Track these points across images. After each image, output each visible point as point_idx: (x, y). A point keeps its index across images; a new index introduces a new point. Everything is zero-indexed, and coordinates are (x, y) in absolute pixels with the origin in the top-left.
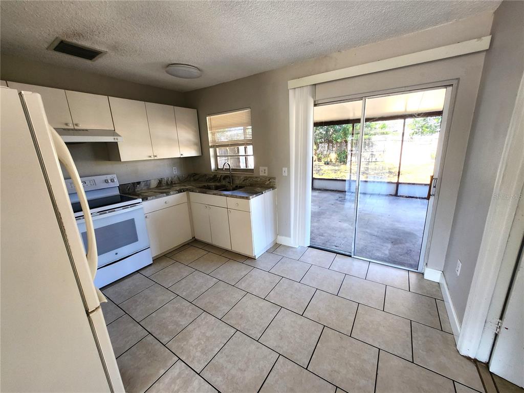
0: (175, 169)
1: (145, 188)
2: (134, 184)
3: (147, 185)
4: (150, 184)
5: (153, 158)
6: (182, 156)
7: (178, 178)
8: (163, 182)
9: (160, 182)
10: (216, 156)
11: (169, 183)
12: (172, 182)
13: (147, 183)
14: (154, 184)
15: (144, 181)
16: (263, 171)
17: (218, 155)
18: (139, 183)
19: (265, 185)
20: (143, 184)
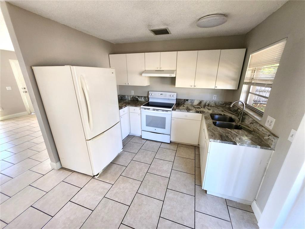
0: (215, 96)
1: (190, 104)
2: (185, 100)
3: (192, 103)
4: (193, 102)
5: (193, 87)
6: (216, 88)
7: (215, 103)
8: (202, 103)
9: (200, 103)
10: (248, 92)
11: (207, 104)
12: (209, 104)
13: (192, 101)
14: (196, 103)
15: (191, 100)
16: (269, 122)
17: (251, 91)
18: (187, 100)
19: (264, 138)
20: (189, 101)
